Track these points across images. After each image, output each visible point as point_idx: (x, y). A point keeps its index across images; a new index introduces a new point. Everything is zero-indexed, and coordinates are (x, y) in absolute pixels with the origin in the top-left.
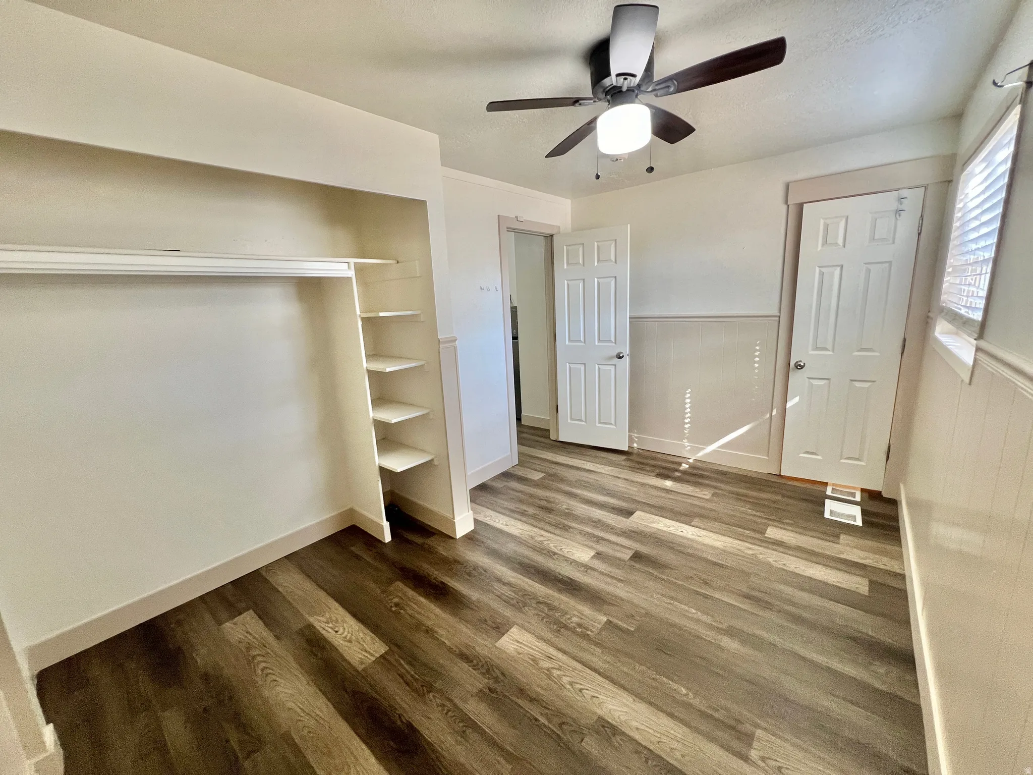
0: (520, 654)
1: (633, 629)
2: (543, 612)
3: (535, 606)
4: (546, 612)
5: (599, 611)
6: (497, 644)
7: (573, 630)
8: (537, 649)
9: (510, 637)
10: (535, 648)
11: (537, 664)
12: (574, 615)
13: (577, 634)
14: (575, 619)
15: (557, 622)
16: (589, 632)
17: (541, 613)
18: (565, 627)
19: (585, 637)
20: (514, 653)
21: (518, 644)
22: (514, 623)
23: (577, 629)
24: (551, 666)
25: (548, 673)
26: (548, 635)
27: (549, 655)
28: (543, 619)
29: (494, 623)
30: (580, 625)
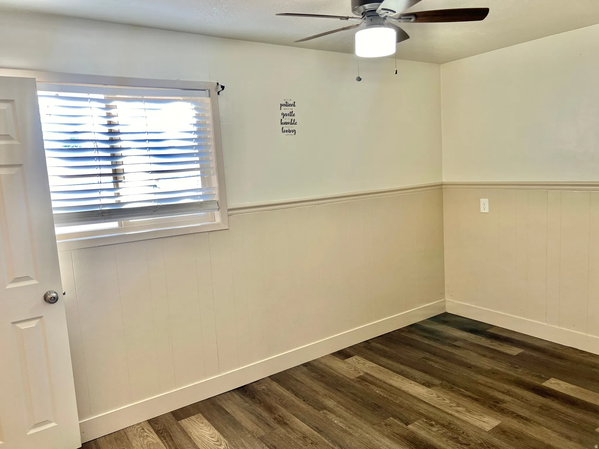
0: (481, 415)
1: (391, 418)
2: (462, 437)
3: (471, 443)
4: (460, 437)
5: (412, 432)
6: (501, 422)
7: (437, 423)
8: (467, 416)
9: (490, 424)
10: (469, 417)
11: (467, 409)
12: (435, 432)
13: (435, 421)
14: (435, 429)
15: (451, 430)
16: (425, 420)
17: (465, 437)
18: (443, 425)
19: (427, 418)
20: (484, 415)
21: (483, 420)
22: (489, 432)
23: (434, 423)
24: (457, 408)
25: (458, 405)
26: (458, 422)
27: (458, 413)
28: (463, 433)
29: (507, 435)
30: (432, 425)
